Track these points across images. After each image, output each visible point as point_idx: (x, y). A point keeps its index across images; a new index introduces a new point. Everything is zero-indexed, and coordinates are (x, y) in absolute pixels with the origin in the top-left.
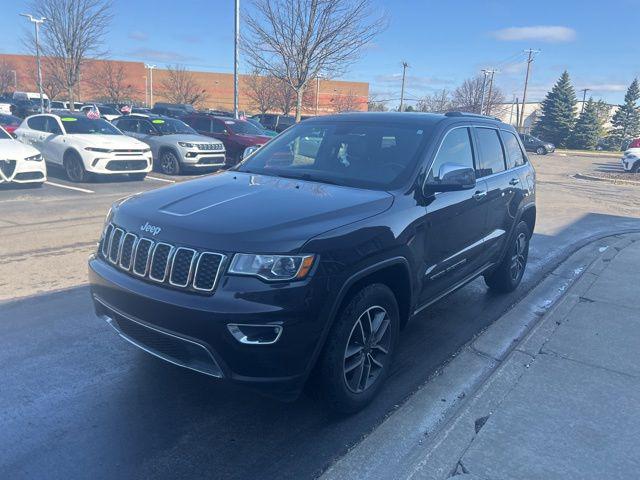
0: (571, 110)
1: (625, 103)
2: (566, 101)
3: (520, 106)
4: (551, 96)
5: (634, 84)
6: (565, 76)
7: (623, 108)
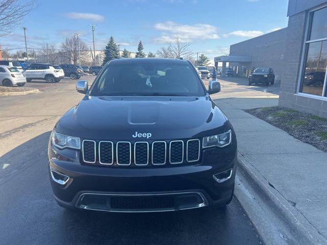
0: (117, 54)
1: (138, 52)
2: (114, 50)
3: (93, 52)
4: (107, 48)
5: (140, 43)
6: (111, 38)
7: (137, 53)
